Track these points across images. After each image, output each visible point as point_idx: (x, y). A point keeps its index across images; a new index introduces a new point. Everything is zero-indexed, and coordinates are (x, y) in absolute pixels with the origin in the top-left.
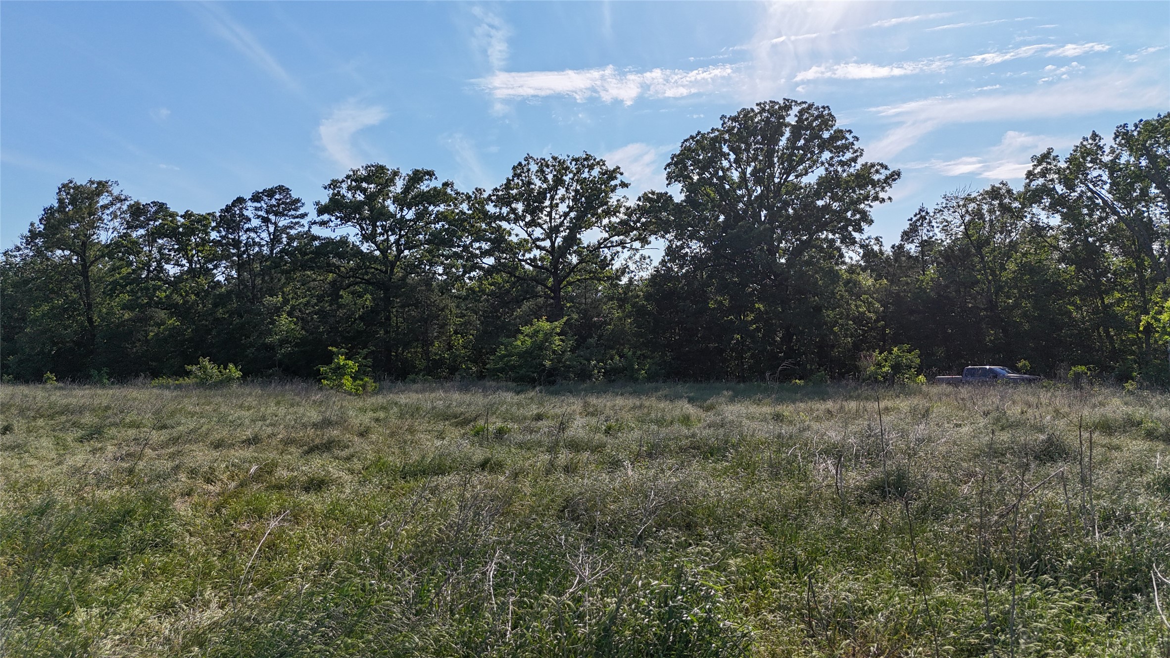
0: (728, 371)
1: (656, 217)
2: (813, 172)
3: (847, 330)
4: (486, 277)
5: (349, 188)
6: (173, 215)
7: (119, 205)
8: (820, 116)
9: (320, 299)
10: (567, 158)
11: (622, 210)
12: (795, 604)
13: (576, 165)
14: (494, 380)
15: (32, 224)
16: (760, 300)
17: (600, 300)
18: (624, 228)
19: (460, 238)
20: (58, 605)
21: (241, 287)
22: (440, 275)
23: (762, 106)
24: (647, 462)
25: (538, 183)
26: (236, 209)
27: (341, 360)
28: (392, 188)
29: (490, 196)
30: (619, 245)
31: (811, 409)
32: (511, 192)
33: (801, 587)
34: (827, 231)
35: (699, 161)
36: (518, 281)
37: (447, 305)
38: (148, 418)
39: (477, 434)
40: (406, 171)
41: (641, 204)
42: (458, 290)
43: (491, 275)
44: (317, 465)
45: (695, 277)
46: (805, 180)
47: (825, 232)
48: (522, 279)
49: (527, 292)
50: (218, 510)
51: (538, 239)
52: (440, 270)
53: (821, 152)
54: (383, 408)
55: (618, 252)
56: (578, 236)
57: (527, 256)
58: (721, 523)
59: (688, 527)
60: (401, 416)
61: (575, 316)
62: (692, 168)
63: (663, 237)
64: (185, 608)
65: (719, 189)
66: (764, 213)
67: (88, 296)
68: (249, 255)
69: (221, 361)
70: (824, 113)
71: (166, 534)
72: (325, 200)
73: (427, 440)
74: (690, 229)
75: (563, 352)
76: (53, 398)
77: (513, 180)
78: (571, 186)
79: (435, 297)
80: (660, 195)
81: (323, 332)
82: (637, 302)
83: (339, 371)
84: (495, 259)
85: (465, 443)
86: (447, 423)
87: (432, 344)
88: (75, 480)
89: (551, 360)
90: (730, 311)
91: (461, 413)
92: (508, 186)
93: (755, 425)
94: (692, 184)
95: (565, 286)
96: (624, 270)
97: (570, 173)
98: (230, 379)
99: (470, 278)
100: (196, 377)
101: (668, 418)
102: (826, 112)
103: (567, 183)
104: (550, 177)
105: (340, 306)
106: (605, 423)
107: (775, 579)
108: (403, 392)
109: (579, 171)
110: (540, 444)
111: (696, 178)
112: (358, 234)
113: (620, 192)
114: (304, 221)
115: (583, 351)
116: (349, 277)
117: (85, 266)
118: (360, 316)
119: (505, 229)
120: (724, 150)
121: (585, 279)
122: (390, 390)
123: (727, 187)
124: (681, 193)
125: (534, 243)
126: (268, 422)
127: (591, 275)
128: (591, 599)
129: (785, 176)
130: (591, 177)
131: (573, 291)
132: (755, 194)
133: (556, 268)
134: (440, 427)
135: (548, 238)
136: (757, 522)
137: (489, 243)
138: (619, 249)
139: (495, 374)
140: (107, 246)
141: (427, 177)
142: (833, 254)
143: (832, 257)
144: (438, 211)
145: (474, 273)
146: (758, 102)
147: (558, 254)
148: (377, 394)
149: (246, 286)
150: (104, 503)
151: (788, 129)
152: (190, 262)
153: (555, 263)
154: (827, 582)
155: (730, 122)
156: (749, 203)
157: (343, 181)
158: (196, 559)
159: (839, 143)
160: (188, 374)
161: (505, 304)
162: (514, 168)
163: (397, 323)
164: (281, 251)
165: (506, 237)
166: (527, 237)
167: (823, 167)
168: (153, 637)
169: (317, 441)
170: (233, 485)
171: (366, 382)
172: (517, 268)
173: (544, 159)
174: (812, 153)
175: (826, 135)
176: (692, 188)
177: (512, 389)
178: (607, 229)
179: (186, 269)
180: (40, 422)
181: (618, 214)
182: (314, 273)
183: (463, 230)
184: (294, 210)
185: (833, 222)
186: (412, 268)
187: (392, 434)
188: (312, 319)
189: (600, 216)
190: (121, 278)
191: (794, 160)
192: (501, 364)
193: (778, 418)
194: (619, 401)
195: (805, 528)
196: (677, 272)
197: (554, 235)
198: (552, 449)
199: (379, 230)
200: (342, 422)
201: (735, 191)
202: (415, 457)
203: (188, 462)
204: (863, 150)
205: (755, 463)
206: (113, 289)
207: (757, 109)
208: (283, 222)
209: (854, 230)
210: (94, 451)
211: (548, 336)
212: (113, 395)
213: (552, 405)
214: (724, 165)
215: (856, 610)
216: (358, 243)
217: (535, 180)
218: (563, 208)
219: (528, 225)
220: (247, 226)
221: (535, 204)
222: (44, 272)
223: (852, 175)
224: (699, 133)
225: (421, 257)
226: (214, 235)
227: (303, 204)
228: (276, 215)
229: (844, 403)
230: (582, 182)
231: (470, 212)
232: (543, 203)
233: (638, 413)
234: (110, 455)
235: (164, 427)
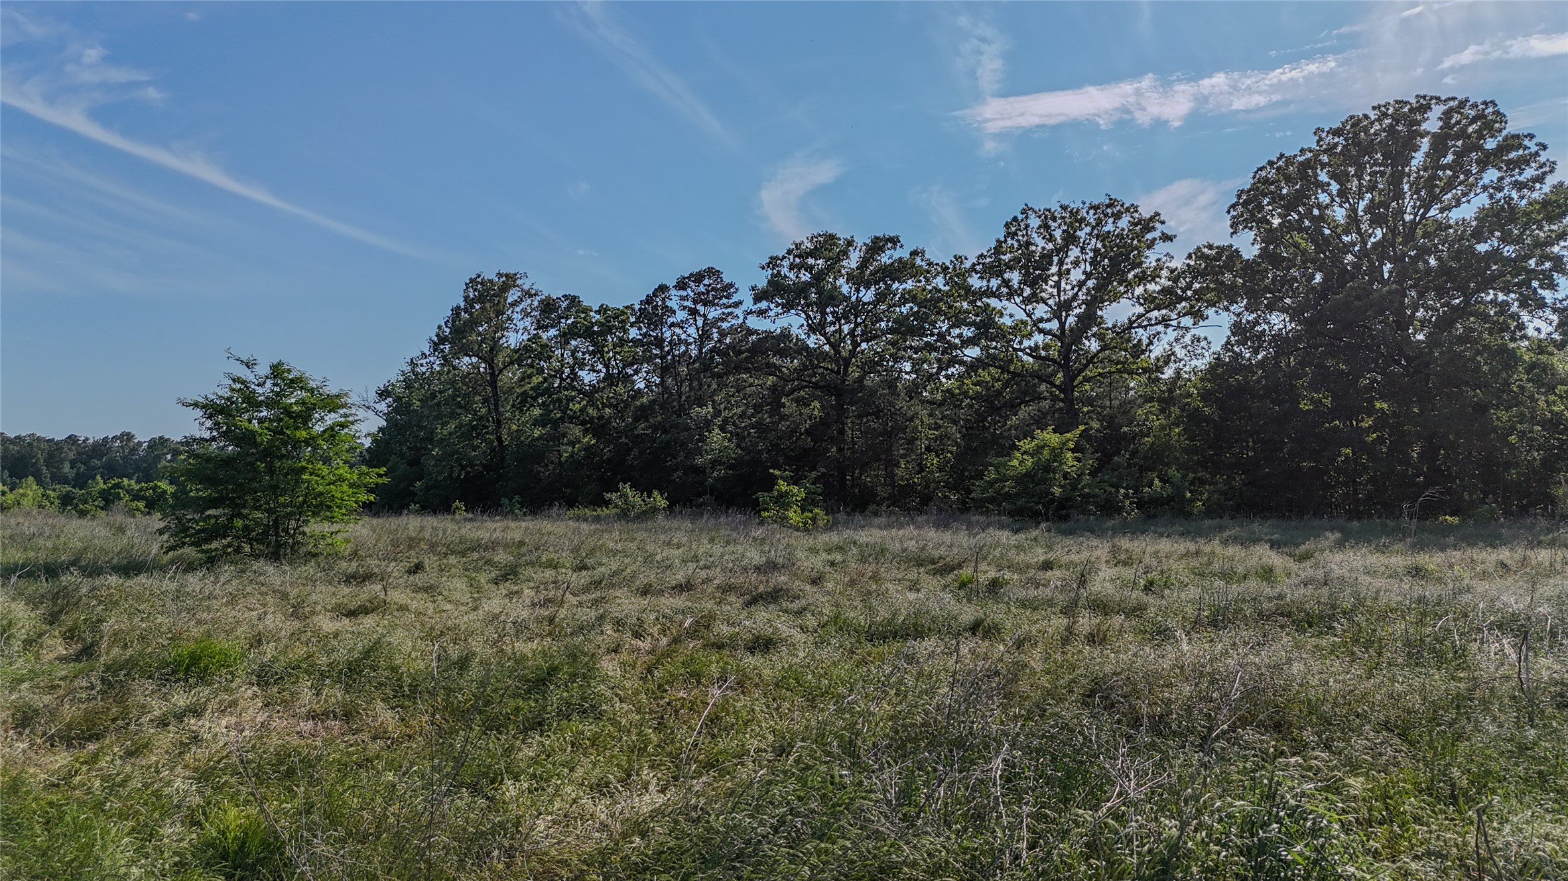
0: (1332, 503)
1: (1217, 281)
2: (1468, 202)
3: (1532, 439)
4: (969, 374)
5: (791, 268)
6: (586, 310)
7: (529, 301)
8: (1481, 116)
9: (758, 408)
10: (1081, 205)
11: (1164, 273)
12: (1455, 850)
13: (1094, 214)
14: (982, 513)
15: (439, 327)
16: (1383, 398)
17: (1132, 402)
18: (1169, 298)
19: (933, 323)
20: (485, 775)
21: (666, 396)
22: (907, 373)
23: (1383, 109)
24: (1211, 632)
25: (1041, 242)
26: (658, 300)
27: (783, 486)
28: (844, 263)
29: (974, 265)
30: (1160, 323)
31: (1472, 560)
32: (1002, 257)
33: (1463, 826)
34: (1495, 289)
35: (1282, 197)
36: (1013, 378)
37: (917, 414)
38: (566, 558)
39: (963, 585)
40: (862, 239)
41: (1192, 263)
42: (931, 393)
43: (976, 372)
44: (763, 619)
45: (1277, 364)
46: (1455, 215)
47: (1491, 291)
48: (1019, 375)
49: (1025, 393)
50: (649, 671)
51: (1041, 320)
52: (907, 366)
53: (1482, 170)
54: (839, 548)
55: (1159, 333)
56: (1099, 313)
57: (1026, 343)
58: (1331, 724)
59: (1278, 727)
60: (863, 560)
61: (1096, 425)
62: (1270, 208)
63: (1227, 309)
64: (621, 789)
65: (1315, 236)
66: (1387, 267)
67: (496, 409)
68: (674, 356)
69: (645, 488)
70: (1487, 112)
71: (594, 698)
72: (762, 283)
73: (897, 591)
74: (1268, 295)
75: (1079, 476)
76: (463, 531)
77: (1005, 241)
78: (1088, 244)
79: (901, 403)
80: (1221, 250)
81: (762, 451)
82: (1188, 404)
83: (782, 501)
84: (982, 350)
85: (947, 597)
86: (922, 570)
87: (897, 465)
88: (491, 629)
89: (1061, 486)
90: (1333, 414)
91: (940, 558)
92: (998, 250)
93: (1379, 583)
94: (1271, 230)
95: (1081, 383)
96: (1168, 358)
97: (1086, 225)
98: (655, 510)
99: (948, 377)
100: (616, 506)
101: (1240, 570)
102: (1490, 110)
103: (1082, 240)
104: (1058, 234)
105: (783, 418)
106: (1144, 576)
107: (1419, 811)
108: (862, 527)
109: (1099, 222)
110: (1050, 603)
111: (1276, 222)
112: (803, 325)
113: (1161, 248)
114: (739, 311)
115: (1108, 474)
116: (793, 380)
117: (494, 375)
118: (806, 430)
119: (994, 309)
120: (1320, 178)
121: (1109, 372)
122: (846, 525)
123: (1327, 232)
124: (1253, 244)
125: (1035, 325)
126: (702, 563)
127: (1119, 366)
128: (1139, 817)
129: (1422, 211)
130: (1118, 230)
131: (1092, 390)
132: (1373, 240)
133: (1067, 358)
134: (913, 574)
135: (1054, 317)
136: (1386, 726)
137: (973, 329)
138: (1160, 328)
139: (982, 506)
140: (516, 351)
141: (890, 245)
142: (1505, 323)
143: (1504, 328)
144: (904, 290)
145: (953, 370)
146: (1375, 104)
147: (1069, 339)
148: (831, 529)
149: (671, 394)
150: (524, 657)
151: (1425, 140)
152: (607, 366)
153: (1065, 353)
154: (1507, 821)
155: (1330, 137)
156: (1364, 254)
157: (784, 257)
158: (629, 731)
159: (1513, 155)
160: (607, 503)
161: (995, 410)
162: (1007, 225)
163: (853, 438)
164: (712, 350)
165: (997, 319)
166: (1025, 318)
167: (1486, 194)
168: (587, 820)
169: (761, 589)
170: (664, 641)
171: (817, 514)
172: (1011, 361)
173: (1049, 210)
174: (1468, 173)
175: (1491, 144)
176: (1270, 237)
177: (1008, 526)
178: (1142, 301)
179: (602, 375)
180: (452, 560)
181: (1158, 280)
182: (751, 377)
183: (938, 313)
184: (727, 297)
185: (1505, 276)
186: (871, 365)
187: (852, 583)
188: (749, 434)
189: (1130, 284)
190: (532, 388)
191: (1437, 186)
192: (991, 492)
193: (1417, 573)
194: (1165, 545)
195: (1468, 739)
196: (1249, 359)
197: (1064, 313)
198: (1070, 610)
199: (830, 318)
200: (789, 565)
201: (1339, 237)
202: (883, 614)
203: (615, 612)
204: (1554, 163)
205: (1380, 640)
206: (524, 401)
207: (1373, 115)
208: (713, 313)
209: (1541, 287)
210: (510, 595)
211: (1057, 454)
212: (527, 528)
213: (1066, 549)
214: (1321, 200)
215: (1559, 867)
216: (803, 337)
217: (1036, 238)
218: (1076, 275)
219: (1027, 301)
220: (671, 320)
221: (1037, 272)
222: (452, 383)
223: (1536, 202)
224: (1282, 156)
225: (883, 351)
226: (633, 333)
227: (737, 289)
228: (705, 305)
229: (1528, 552)
230: (1103, 237)
231: (947, 288)
232: (1049, 269)
233: (1195, 563)
234: (528, 601)
235: (584, 567)
